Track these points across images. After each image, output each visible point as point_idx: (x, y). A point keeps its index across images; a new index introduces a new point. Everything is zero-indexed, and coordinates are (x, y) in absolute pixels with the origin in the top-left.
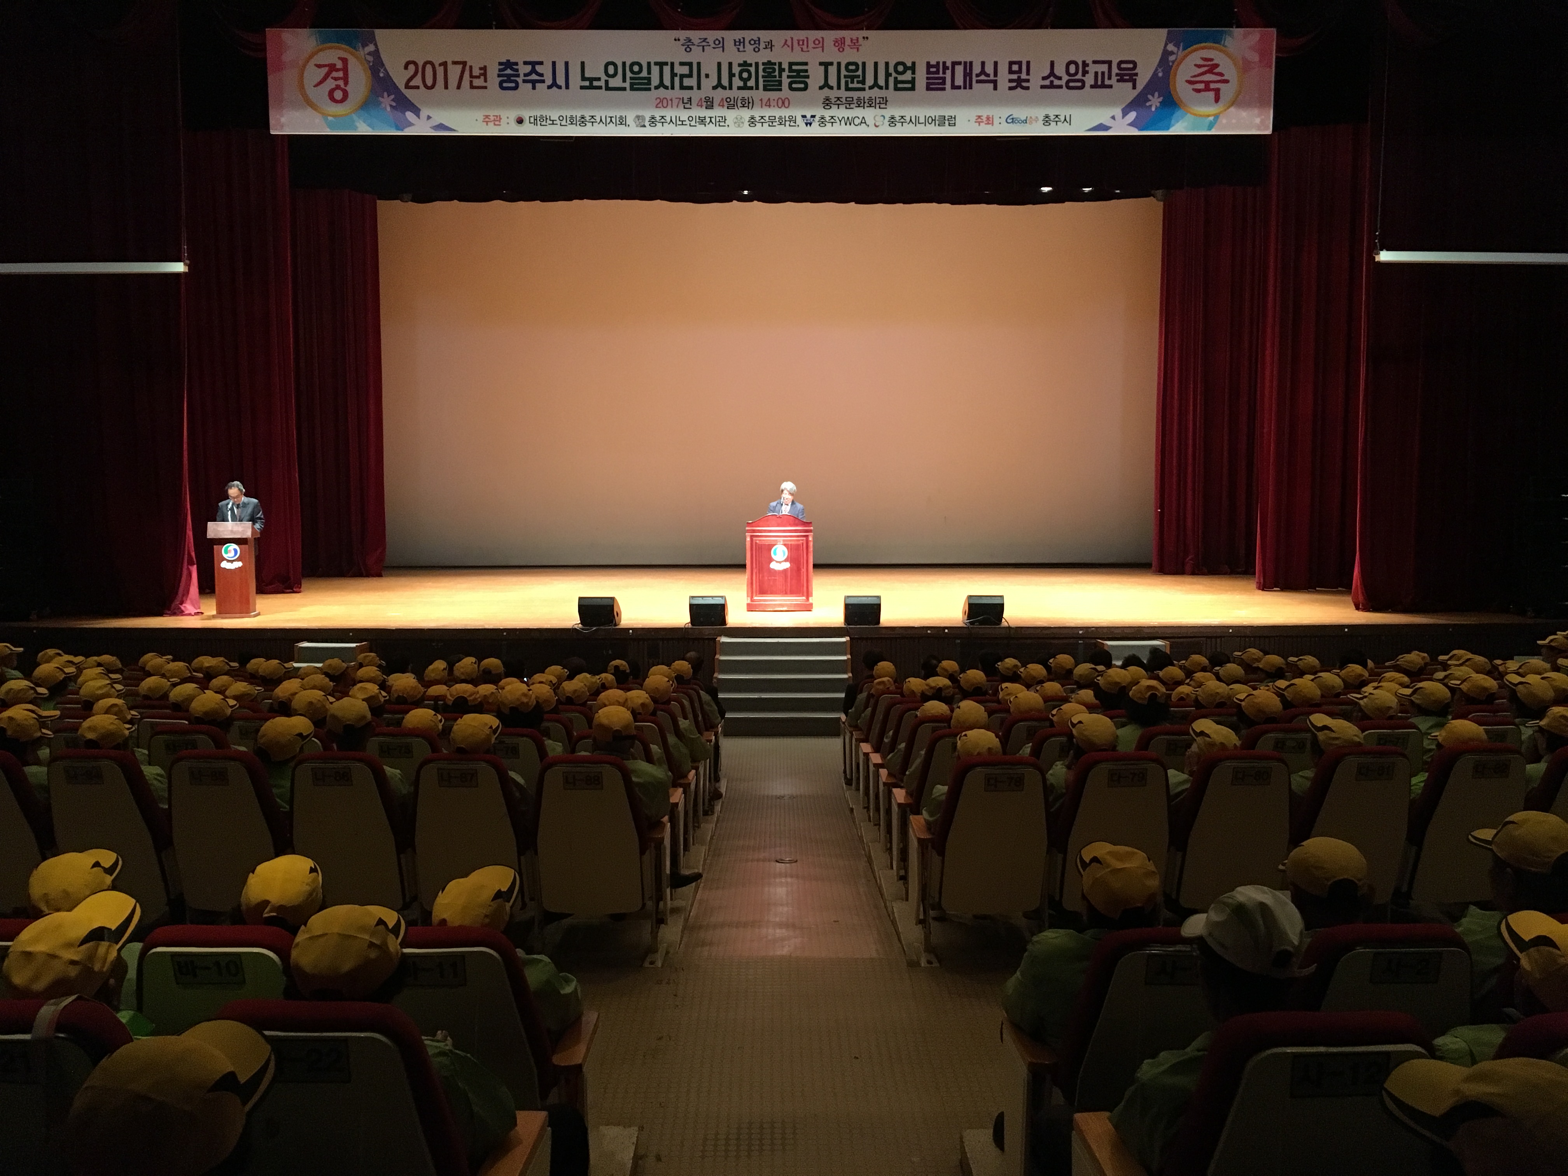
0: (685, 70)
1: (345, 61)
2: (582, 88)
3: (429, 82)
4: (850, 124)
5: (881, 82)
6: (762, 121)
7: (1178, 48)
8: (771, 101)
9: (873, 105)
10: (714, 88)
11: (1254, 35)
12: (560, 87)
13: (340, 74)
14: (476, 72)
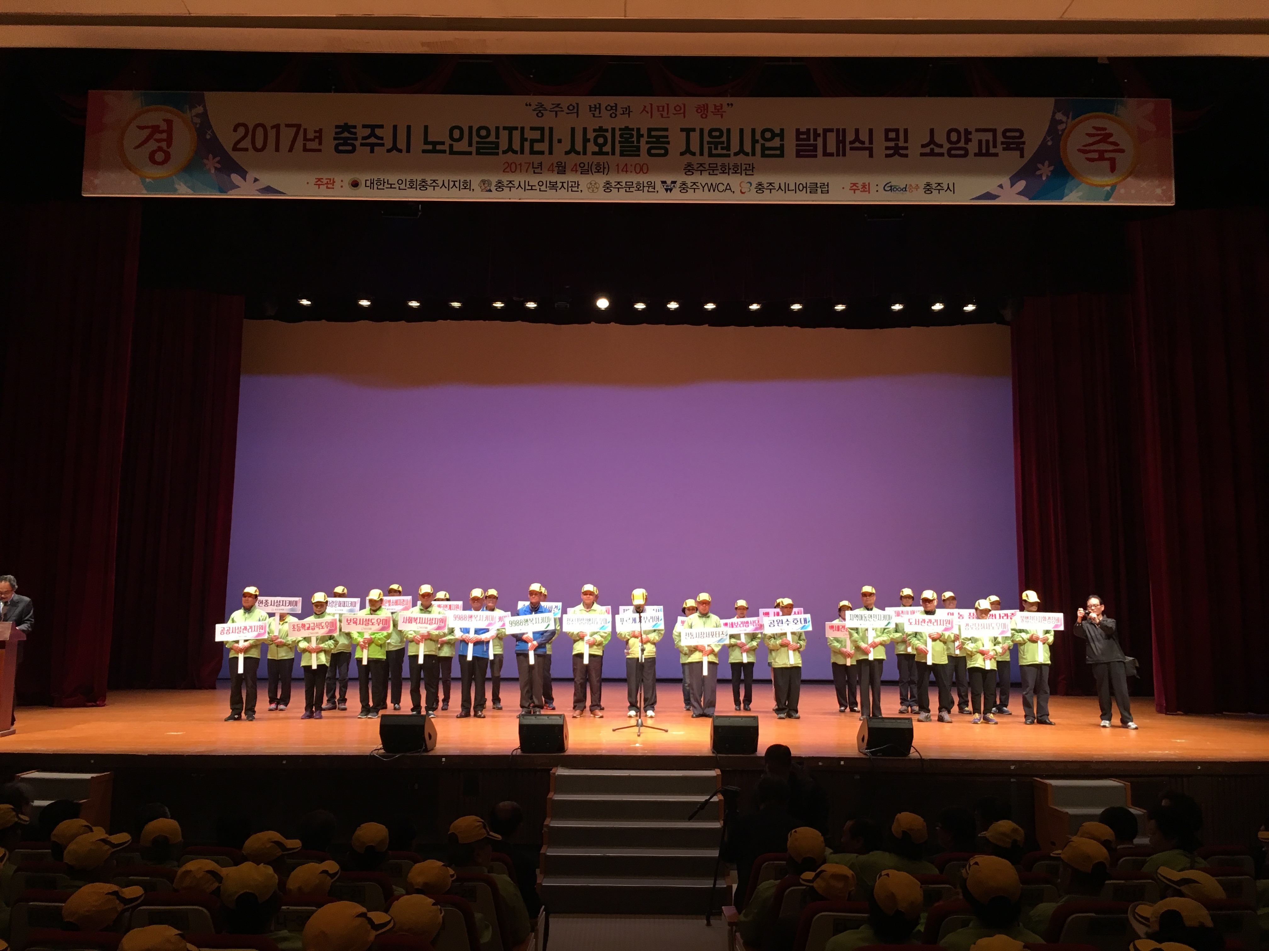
0: (537, 135)
1: (169, 122)
2: (424, 151)
3: (259, 145)
4: (714, 191)
5: (748, 148)
6: (618, 186)
7: (1068, 118)
8: (629, 166)
9: (739, 171)
10: (567, 153)
11: (1149, 105)
12: (400, 151)
13: (164, 136)
14: (311, 135)
